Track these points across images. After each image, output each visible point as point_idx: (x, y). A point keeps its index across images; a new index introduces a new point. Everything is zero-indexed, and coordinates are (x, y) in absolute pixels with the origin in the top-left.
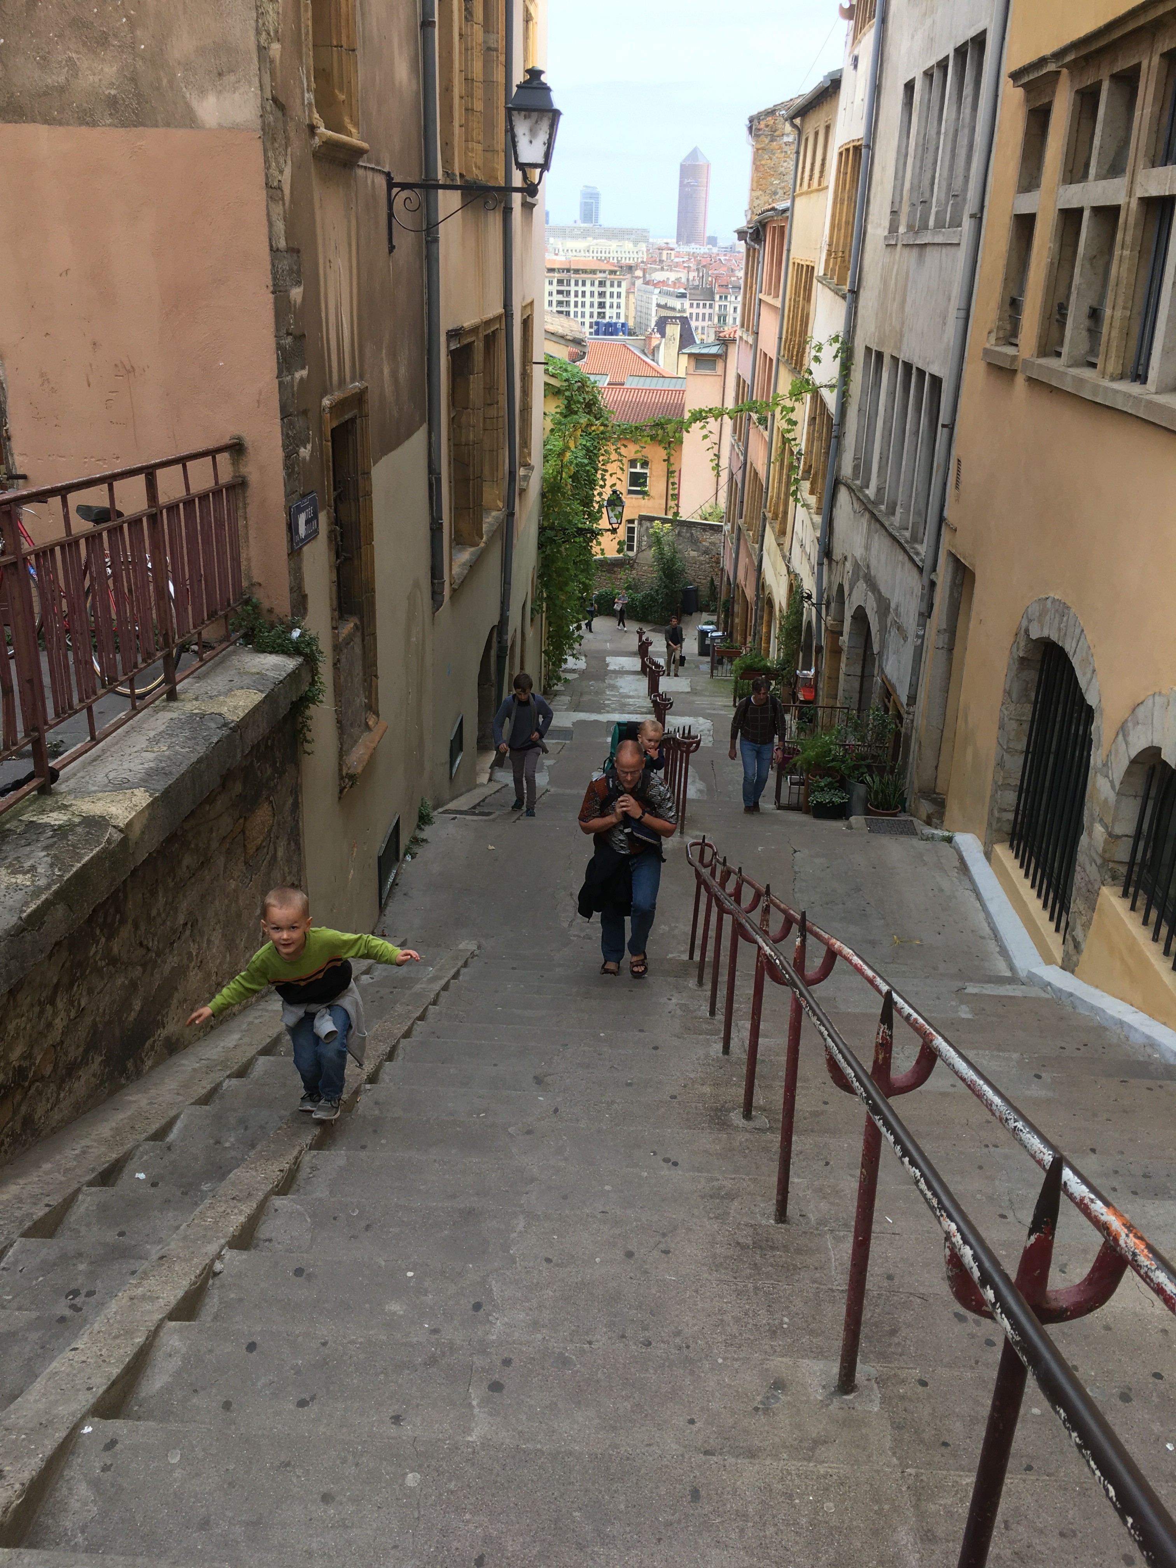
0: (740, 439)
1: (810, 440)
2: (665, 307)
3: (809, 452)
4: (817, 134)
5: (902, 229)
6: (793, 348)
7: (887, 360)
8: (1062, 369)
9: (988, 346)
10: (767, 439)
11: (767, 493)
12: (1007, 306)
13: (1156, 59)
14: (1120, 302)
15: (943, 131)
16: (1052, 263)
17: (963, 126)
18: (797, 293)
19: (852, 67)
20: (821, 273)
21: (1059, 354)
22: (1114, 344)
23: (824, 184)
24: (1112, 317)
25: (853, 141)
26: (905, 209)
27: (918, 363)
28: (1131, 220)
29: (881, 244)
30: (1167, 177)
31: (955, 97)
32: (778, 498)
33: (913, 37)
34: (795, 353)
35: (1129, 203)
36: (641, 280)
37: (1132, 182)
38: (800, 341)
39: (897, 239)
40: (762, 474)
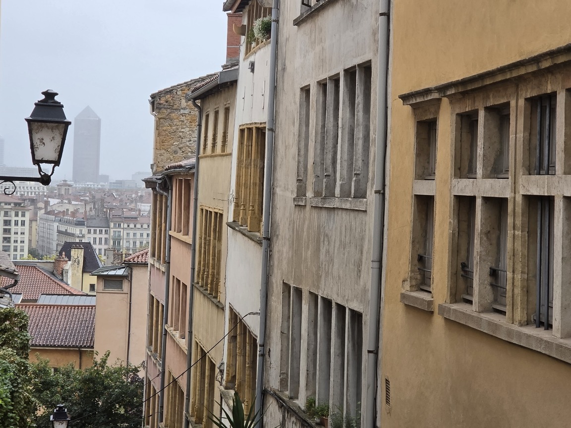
0: (156, 351)
1: (232, 355)
2: (66, 233)
3: (232, 365)
4: (217, 113)
5: (310, 194)
6: (207, 277)
7: (305, 296)
8: (475, 314)
9: (403, 291)
10: (186, 352)
11: (188, 399)
12: (416, 262)
13: (522, 102)
14: (519, 267)
15: (340, 125)
16: (453, 234)
17: (358, 125)
18: (207, 233)
19: (250, 70)
20: (231, 220)
21: (470, 302)
22: (518, 299)
23: (228, 151)
24: (513, 278)
25: (256, 123)
26: (311, 180)
27: (336, 299)
28: (519, 210)
29: (291, 204)
30: (544, 183)
31: (347, 103)
32: (202, 404)
33: (305, 56)
34: (209, 282)
35: (515, 198)
36: (43, 211)
37: (514, 183)
38: (213, 273)
39: (306, 202)
40: (183, 383)
